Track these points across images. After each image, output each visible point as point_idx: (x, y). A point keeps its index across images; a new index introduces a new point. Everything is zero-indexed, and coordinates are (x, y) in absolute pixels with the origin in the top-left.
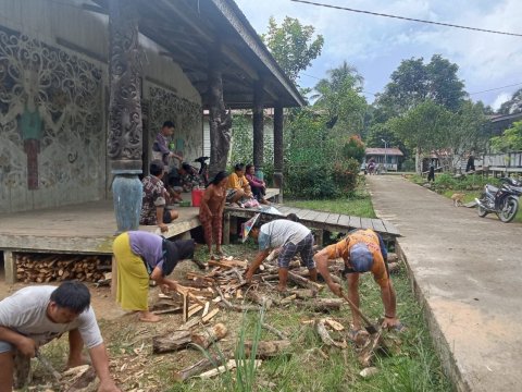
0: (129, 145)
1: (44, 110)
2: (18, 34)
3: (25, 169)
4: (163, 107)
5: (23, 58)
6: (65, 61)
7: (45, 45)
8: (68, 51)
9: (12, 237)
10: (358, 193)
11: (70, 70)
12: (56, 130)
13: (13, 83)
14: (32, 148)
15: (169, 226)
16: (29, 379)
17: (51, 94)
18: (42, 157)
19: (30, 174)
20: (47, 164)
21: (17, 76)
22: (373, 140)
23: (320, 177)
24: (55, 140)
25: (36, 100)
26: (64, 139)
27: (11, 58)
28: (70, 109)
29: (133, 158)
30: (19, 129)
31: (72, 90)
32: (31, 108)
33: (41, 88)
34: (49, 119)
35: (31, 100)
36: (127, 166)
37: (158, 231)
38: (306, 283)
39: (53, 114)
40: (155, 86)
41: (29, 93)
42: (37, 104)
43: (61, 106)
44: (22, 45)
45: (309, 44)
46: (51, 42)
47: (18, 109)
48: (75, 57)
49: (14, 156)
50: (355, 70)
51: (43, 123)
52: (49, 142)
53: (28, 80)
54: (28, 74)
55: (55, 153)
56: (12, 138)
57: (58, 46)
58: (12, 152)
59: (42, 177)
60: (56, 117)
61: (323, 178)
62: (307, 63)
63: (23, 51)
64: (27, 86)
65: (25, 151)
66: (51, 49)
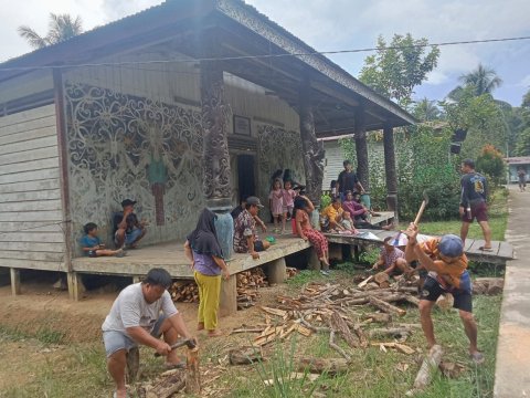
0: (220, 186)
1: (167, 158)
2: (143, 99)
3: (153, 208)
4: (271, 142)
5: (148, 118)
6: (182, 115)
7: (165, 105)
8: (184, 107)
9: (138, 265)
10: (492, 211)
11: (187, 122)
12: (177, 174)
13: (142, 139)
14: (158, 191)
15: (260, 254)
16: (138, 377)
17: (172, 144)
18: (166, 198)
19: (158, 212)
20: (170, 203)
21: (144, 133)
22: (526, 147)
23: (445, 196)
24: (176, 183)
25: (161, 151)
26: (184, 181)
27: (139, 120)
28: (188, 155)
29: (223, 196)
30: (148, 176)
31: (188, 138)
32: (157, 158)
33: (163, 141)
34: (171, 165)
35: (156, 152)
36: (219, 204)
37: (250, 258)
38: (388, 307)
39: (174, 161)
40: (262, 124)
41: (153, 145)
42: (161, 154)
43: (180, 153)
44: (147, 108)
45: (422, 57)
46: (170, 101)
47: (146, 160)
48: (190, 111)
49: (145, 199)
50: (492, 72)
51: (167, 169)
52: (171, 186)
53: (153, 136)
54: (153, 131)
55: (177, 193)
56: (142, 184)
57: (175, 104)
58: (143, 196)
59: (167, 214)
60: (176, 163)
61: (449, 196)
62: (422, 77)
63: (148, 112)
64: (152, 141)
65: (153, 194)
66: (170, 107)
